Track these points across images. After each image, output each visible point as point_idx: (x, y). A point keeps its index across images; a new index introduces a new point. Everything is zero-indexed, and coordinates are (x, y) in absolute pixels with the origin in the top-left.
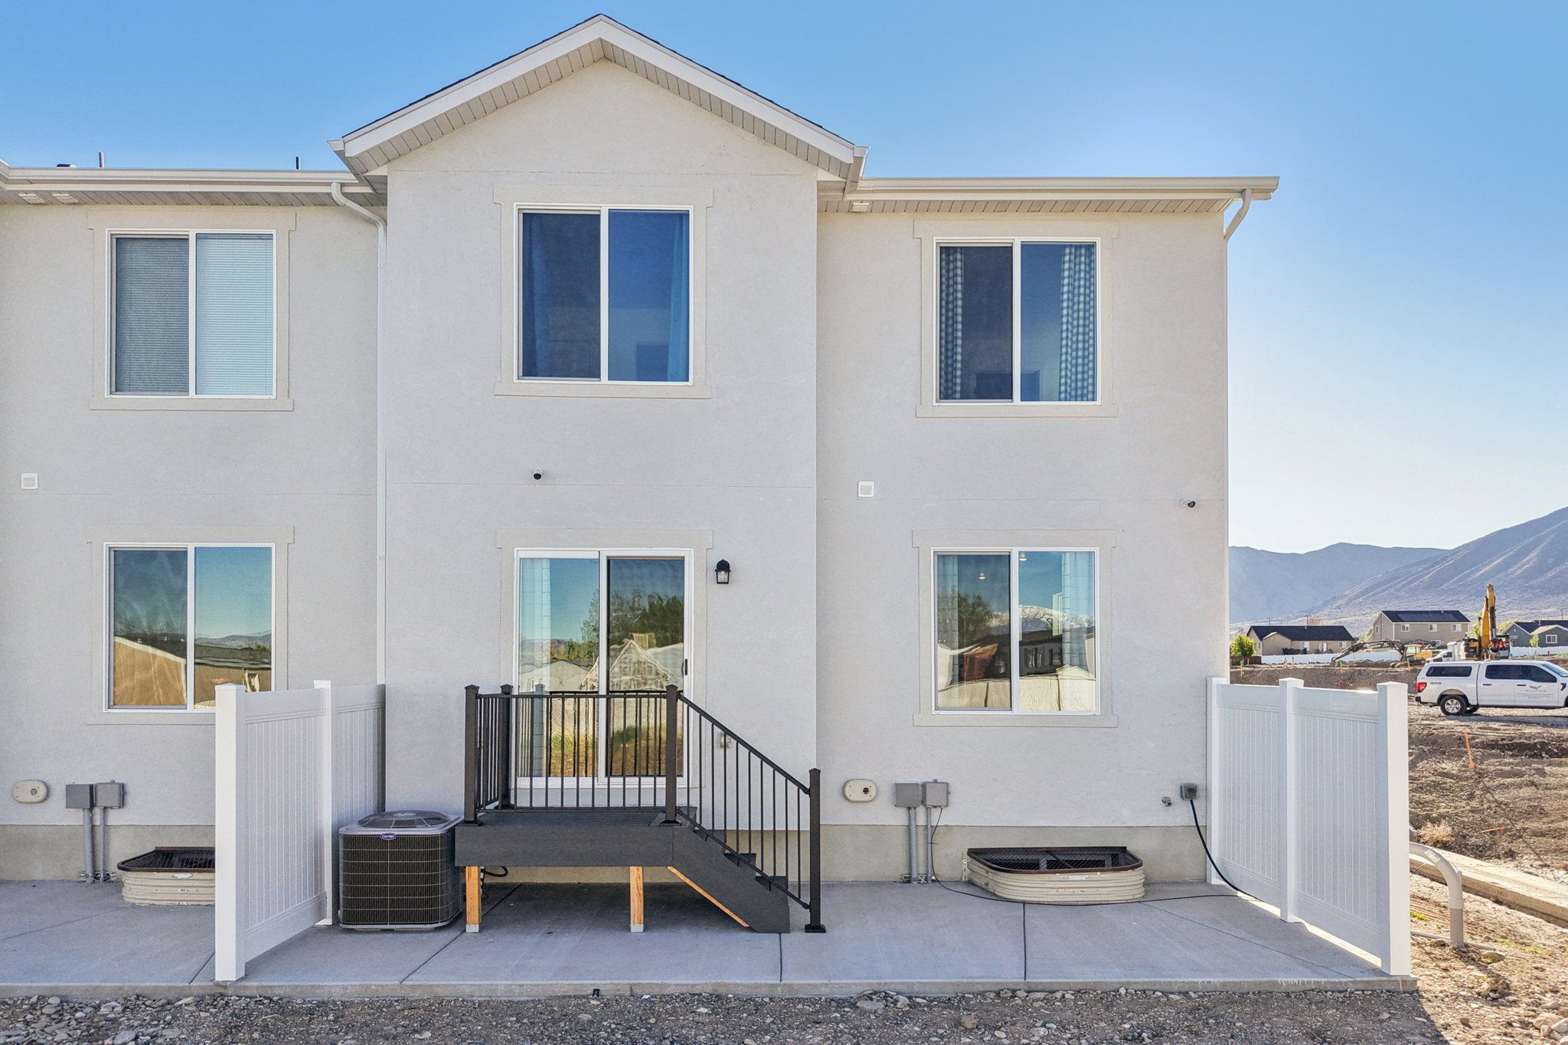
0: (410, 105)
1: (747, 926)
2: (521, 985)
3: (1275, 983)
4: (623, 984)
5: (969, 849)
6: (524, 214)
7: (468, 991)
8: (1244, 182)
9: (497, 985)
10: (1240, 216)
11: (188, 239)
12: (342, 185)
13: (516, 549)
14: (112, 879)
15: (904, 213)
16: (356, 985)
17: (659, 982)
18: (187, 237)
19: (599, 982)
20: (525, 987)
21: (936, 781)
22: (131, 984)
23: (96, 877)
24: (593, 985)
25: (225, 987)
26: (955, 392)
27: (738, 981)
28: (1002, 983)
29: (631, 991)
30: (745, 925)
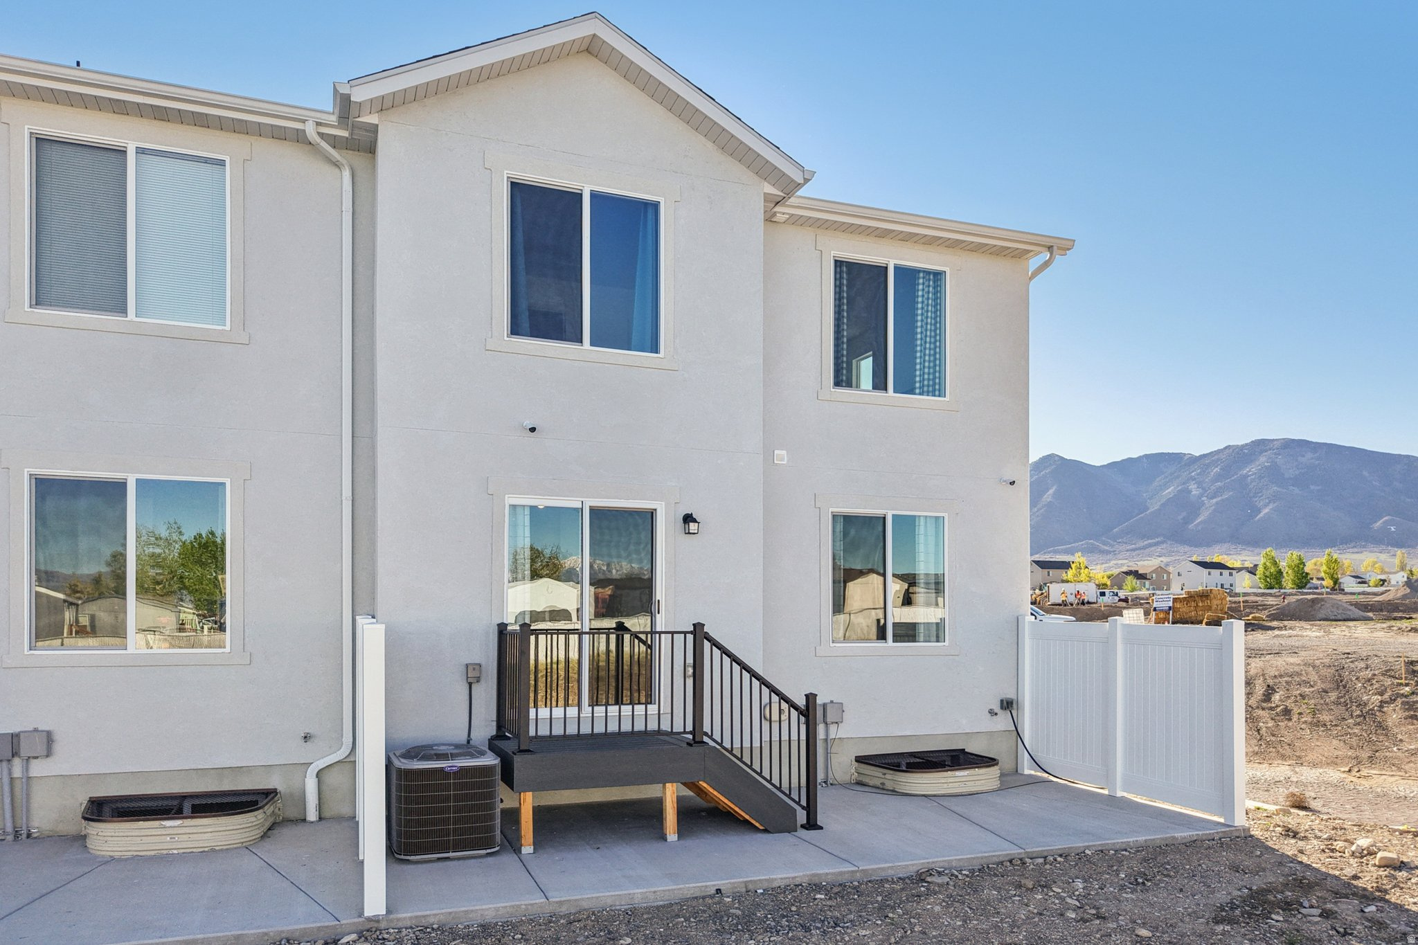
0: (418, 61)
1: (763, 828)
2: (655, 892)
3: (1174, 838)
4: (739, 882)
5: (856, 757)
6: (511, 182)
7: (609, 902)
8: (1053, 240)
9: (634, 894)
10: (1046, 264)
11: (126, 152)
12: (319, 124)
13: (507, 496)
14: (35, 835)
15: (809, 228)
16: (506, 907)
17: (767, 877)
18: (124, 149)
19: (719, 882)
20: (658, 893)
21: (832, 702)
22: (276, 929)
23: (17, 834)
24: (715, 885)
25: (378, 921)
26: (842, 381)
27: (827, 871)
28: (1010, 854)
29: (746, 887)
30: (761, 828)
